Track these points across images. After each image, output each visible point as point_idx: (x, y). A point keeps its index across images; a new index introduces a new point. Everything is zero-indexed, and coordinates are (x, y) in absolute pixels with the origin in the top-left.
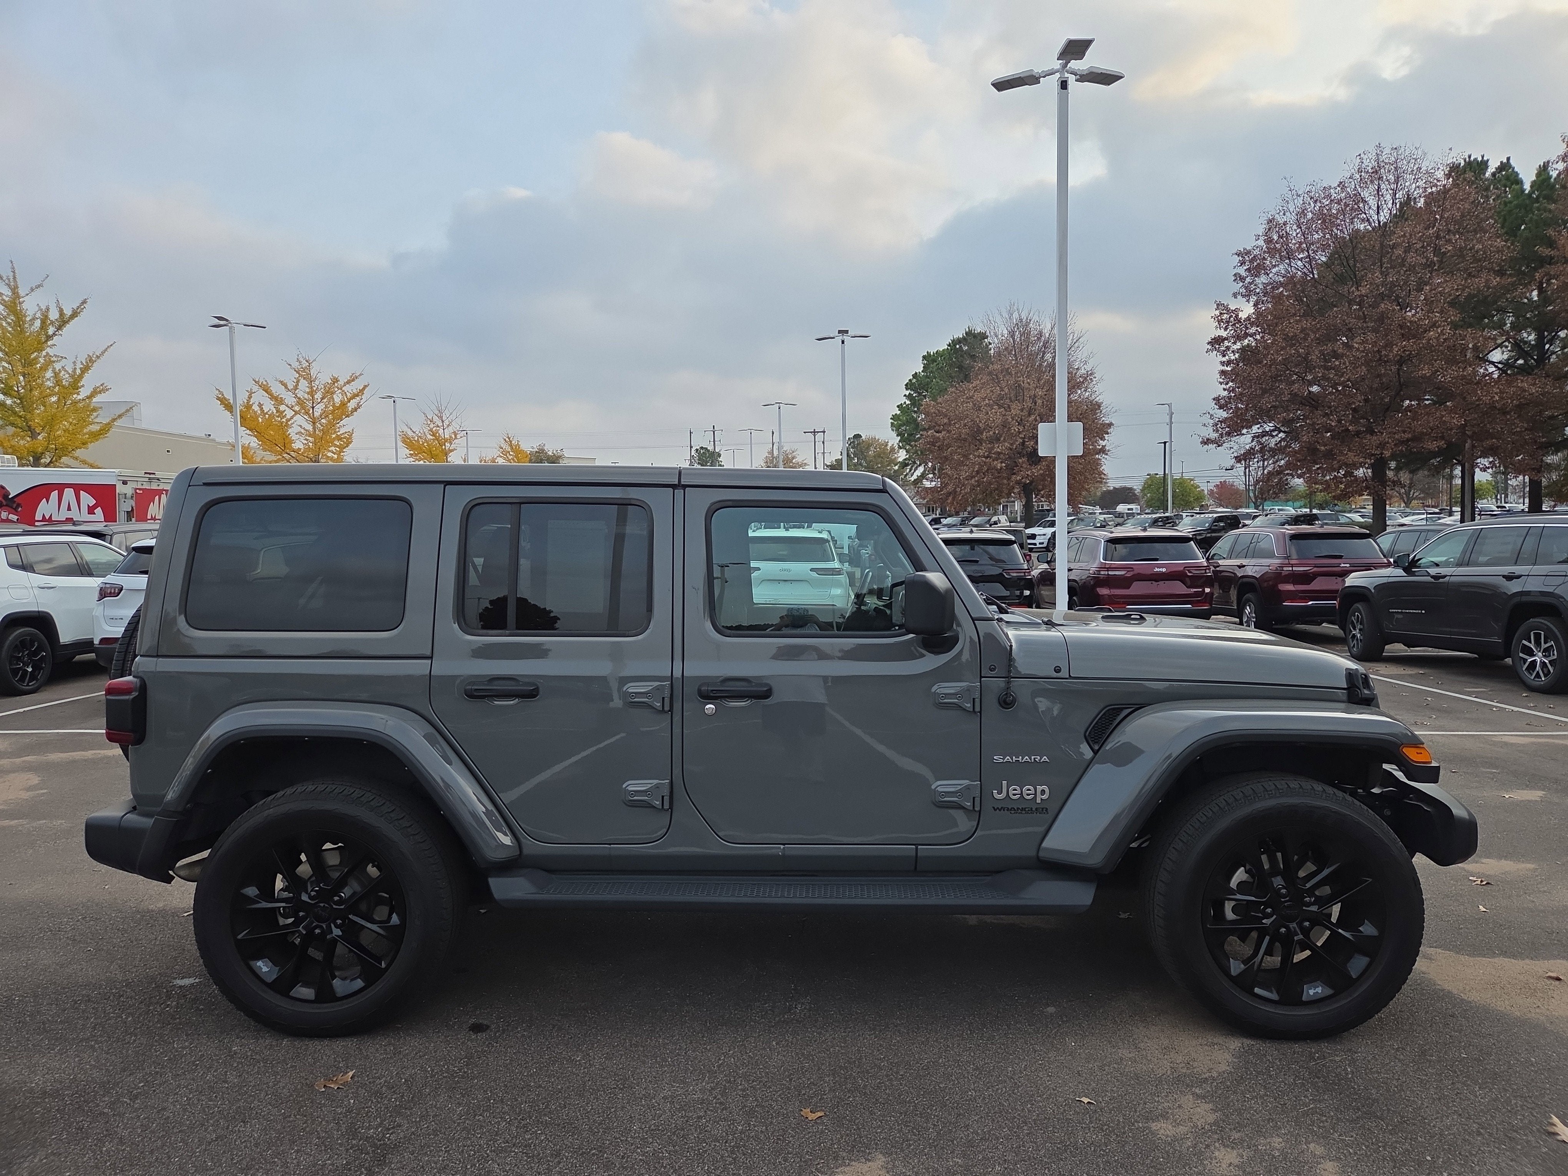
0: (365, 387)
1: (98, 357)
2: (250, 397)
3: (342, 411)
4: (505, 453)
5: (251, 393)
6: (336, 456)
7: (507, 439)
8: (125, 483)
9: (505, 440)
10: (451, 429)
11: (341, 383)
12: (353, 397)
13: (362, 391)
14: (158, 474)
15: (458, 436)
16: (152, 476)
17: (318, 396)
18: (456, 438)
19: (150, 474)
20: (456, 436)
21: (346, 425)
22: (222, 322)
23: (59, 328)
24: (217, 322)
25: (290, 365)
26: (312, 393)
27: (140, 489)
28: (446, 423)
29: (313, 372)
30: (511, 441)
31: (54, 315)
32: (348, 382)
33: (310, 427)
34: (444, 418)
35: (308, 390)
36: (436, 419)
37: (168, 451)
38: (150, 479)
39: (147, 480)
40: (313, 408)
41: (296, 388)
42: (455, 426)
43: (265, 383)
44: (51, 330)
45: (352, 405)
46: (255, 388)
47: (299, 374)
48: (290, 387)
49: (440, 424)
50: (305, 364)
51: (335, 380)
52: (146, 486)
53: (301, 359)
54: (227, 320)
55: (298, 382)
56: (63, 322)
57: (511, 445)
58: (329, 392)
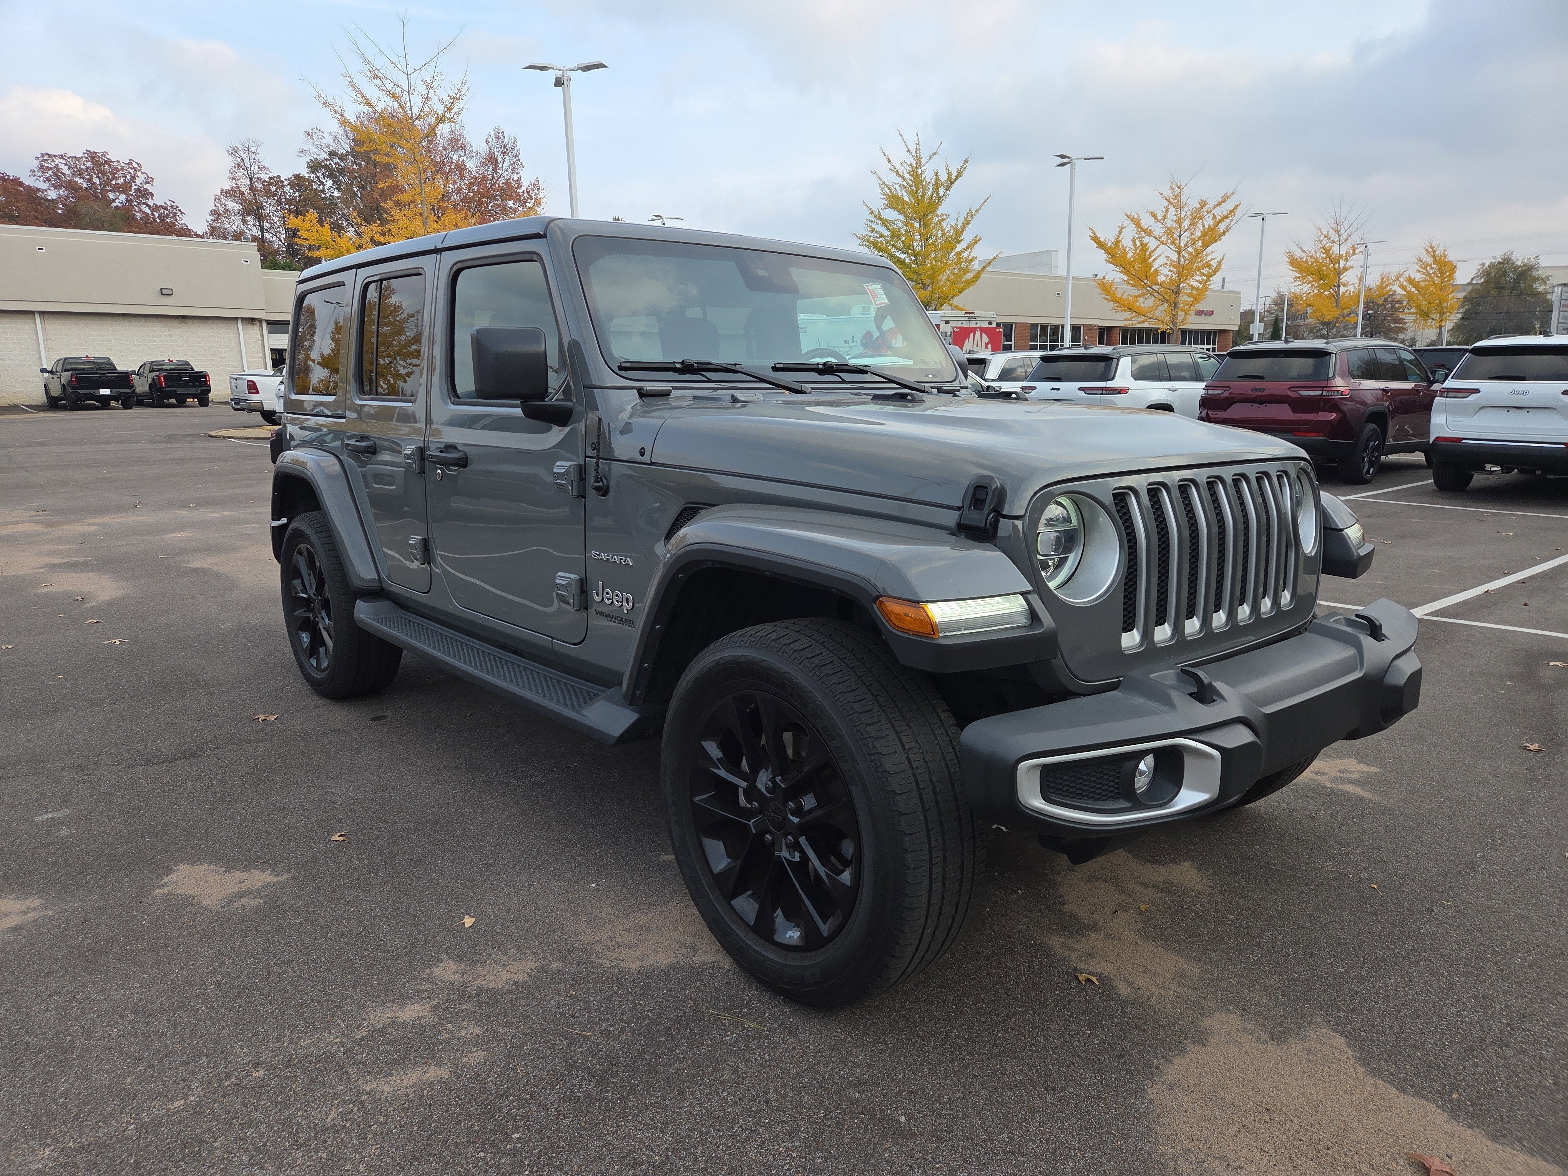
0: (1237, 206)
1: (977, 211)
2: (1120, 233)
3: (1211, 236)
4: (1425, 266)
5: (1121, 229)
6: (1201, 286)
7: (1430, 250)
8: (947, 322)
9: (1427, 250)
10: (1349, 243)
11: (1210, 205)
12: (1222, 220)
13: (1232, 211)
14: (977, 313)
15: (1357, 251)
16: (971, 315)
17: (1186, 224)
18: (1354, 253)
19: (970, 313)
20: (1354, 250)
21: (1215, 251)
22: (1066, 160)
23: (947, 189)
24: (1061, 161)
25: (1161, 194)
26: (1179, 222)
27: (957, 328)
28: (1344, 236)
29: (1183, 199)
30: (1434, 252)
31: (943, 177)
32: (1219, 204)
33: (1174, 257)
34: (1342, 231)
35: (1175, 218)
36: (1331, 233)
37: (1058, 294)
38: (969, 318)
39: (966, 319)
40: (1180, 237)
41: (1165, 217)
42: (1355, 239)
43: (1136, 217)
44: (941, 191)
45: (1222, 227)
46: (1127, 222)
47: (1169, 202)
48: (1159, 218)
49: (1336, 238)
50: (1177, 191)
51: (1203, 204)
52: (965, 325)
53: (1174, 187)
54: (1068, 157)
55: (1167, 210)
56: (951, 182)
57: (1434, 257)
58: (1196, 217)
